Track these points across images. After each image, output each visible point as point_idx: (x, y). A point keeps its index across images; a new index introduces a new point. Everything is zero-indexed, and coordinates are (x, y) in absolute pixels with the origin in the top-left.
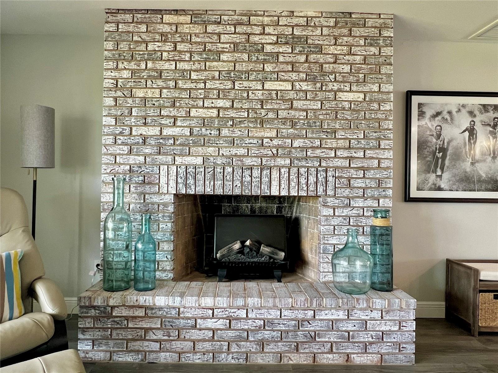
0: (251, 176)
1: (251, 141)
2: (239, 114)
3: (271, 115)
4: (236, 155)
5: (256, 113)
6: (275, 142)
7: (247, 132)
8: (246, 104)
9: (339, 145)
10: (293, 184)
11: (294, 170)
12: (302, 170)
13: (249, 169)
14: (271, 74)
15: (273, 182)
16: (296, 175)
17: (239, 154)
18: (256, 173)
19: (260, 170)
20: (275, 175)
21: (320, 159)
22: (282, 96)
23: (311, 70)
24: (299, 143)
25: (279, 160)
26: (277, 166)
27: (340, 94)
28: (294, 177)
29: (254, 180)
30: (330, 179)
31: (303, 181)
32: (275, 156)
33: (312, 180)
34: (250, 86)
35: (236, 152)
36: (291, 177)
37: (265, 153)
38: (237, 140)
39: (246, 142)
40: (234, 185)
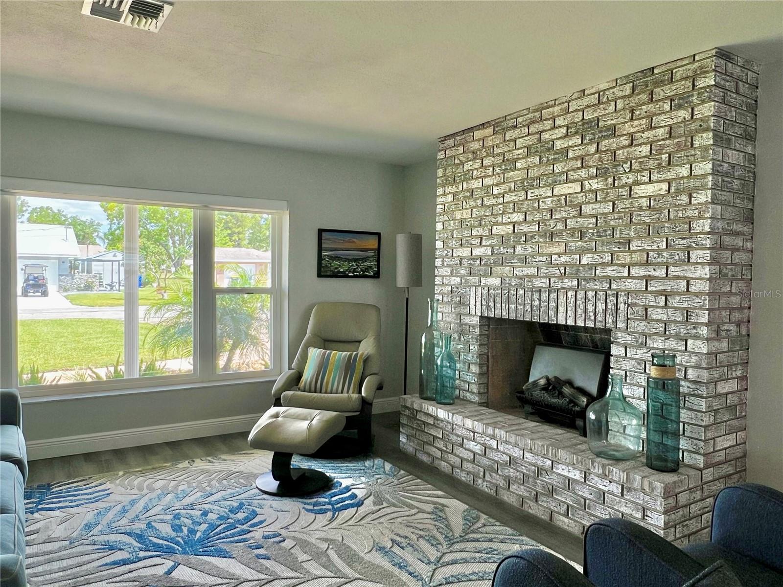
0: (540, 300)
1: (541, 258)
2: (530, 227)
3: (560, 226)
4: (527, 276)
5: (546, 225)
6: (564, 259)
7: (537, 248)
8: (537, 216)
9: (633, 259)
10: (579, 311)
11: (581, 294)
12: (590, 294)
13: (537, 291)
14: (560, 175)
15: (560, 308)
16: (583, 300)
17: (530, 274)
18: (544, 296)
19: (547, 293)
20: (562, 299)
21: (610, 280)
22: (571, 201)
23: (602, 162)
24: (588, 259)
25: (566, 280)
26: (564, 288)
27: (636, 189)
28: (581, 303)
29: (542, 304)
30: (622, 306)
31: (590, 308)
32: (564, 275)
33: (600, 307)
34: (541, 193)
35: (528, 272)
36: (578, 302)
37: (554, 273)
38: (528, 258)
39: (537, 260)
40: (526, 310)
